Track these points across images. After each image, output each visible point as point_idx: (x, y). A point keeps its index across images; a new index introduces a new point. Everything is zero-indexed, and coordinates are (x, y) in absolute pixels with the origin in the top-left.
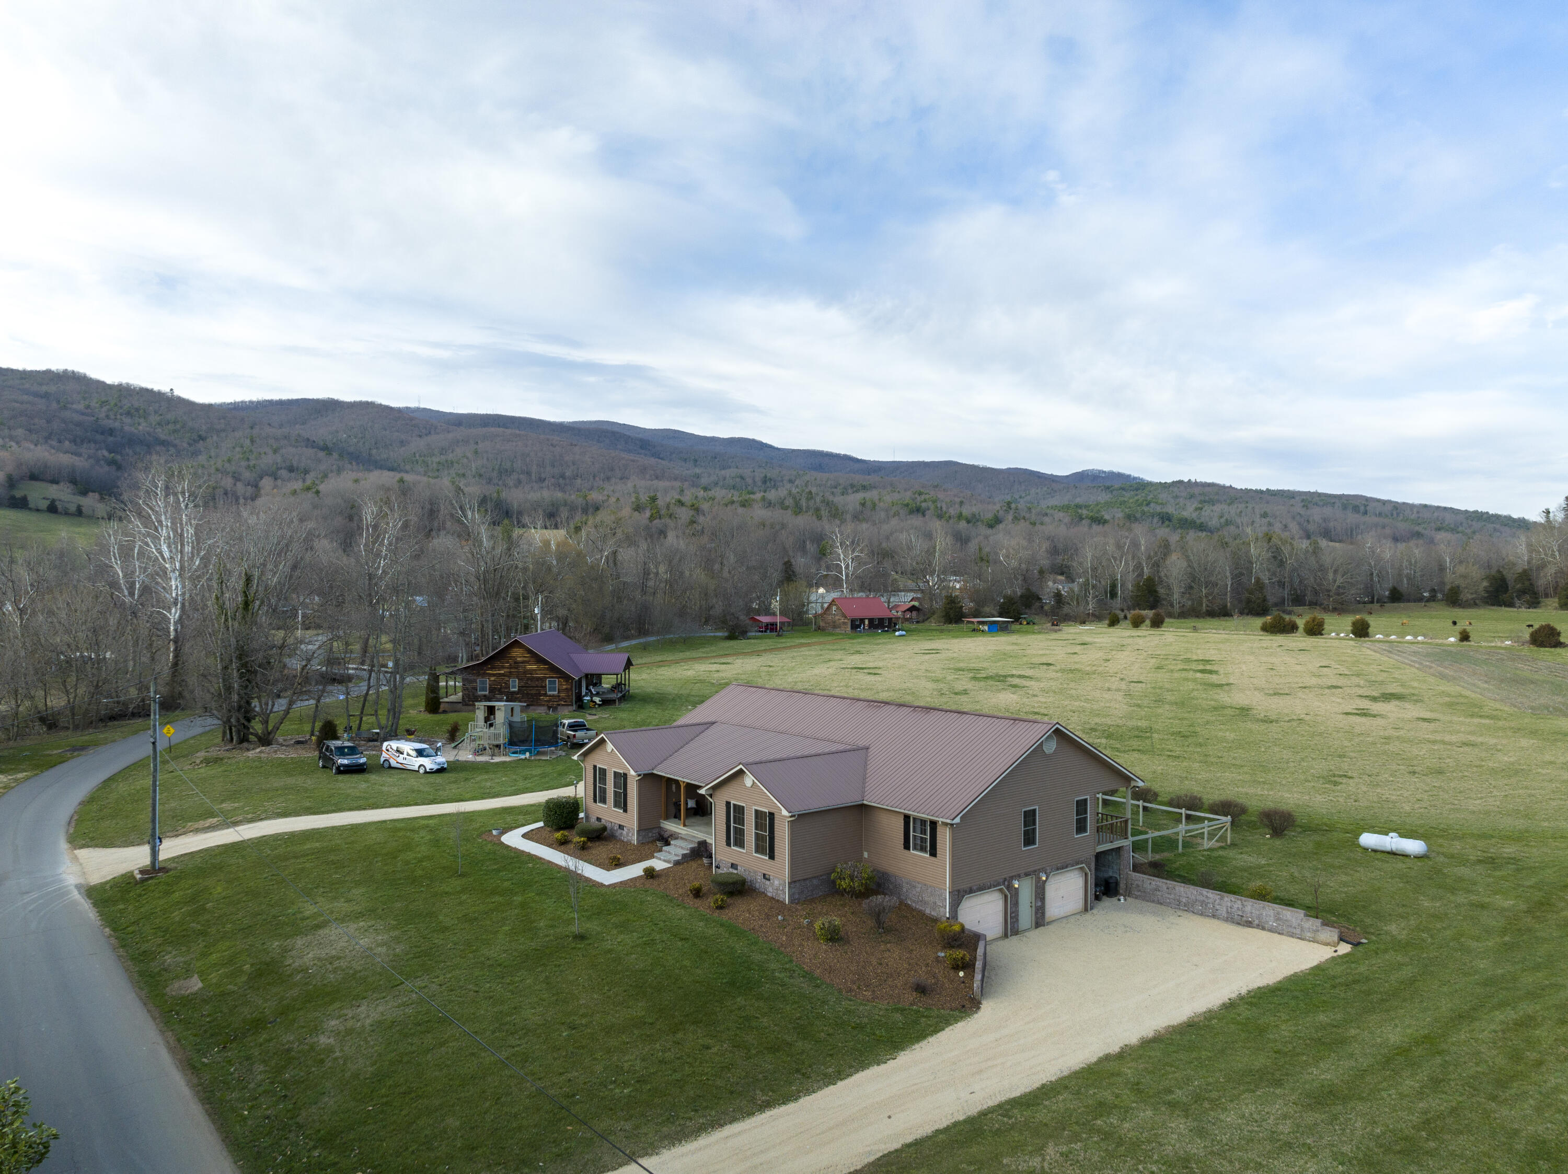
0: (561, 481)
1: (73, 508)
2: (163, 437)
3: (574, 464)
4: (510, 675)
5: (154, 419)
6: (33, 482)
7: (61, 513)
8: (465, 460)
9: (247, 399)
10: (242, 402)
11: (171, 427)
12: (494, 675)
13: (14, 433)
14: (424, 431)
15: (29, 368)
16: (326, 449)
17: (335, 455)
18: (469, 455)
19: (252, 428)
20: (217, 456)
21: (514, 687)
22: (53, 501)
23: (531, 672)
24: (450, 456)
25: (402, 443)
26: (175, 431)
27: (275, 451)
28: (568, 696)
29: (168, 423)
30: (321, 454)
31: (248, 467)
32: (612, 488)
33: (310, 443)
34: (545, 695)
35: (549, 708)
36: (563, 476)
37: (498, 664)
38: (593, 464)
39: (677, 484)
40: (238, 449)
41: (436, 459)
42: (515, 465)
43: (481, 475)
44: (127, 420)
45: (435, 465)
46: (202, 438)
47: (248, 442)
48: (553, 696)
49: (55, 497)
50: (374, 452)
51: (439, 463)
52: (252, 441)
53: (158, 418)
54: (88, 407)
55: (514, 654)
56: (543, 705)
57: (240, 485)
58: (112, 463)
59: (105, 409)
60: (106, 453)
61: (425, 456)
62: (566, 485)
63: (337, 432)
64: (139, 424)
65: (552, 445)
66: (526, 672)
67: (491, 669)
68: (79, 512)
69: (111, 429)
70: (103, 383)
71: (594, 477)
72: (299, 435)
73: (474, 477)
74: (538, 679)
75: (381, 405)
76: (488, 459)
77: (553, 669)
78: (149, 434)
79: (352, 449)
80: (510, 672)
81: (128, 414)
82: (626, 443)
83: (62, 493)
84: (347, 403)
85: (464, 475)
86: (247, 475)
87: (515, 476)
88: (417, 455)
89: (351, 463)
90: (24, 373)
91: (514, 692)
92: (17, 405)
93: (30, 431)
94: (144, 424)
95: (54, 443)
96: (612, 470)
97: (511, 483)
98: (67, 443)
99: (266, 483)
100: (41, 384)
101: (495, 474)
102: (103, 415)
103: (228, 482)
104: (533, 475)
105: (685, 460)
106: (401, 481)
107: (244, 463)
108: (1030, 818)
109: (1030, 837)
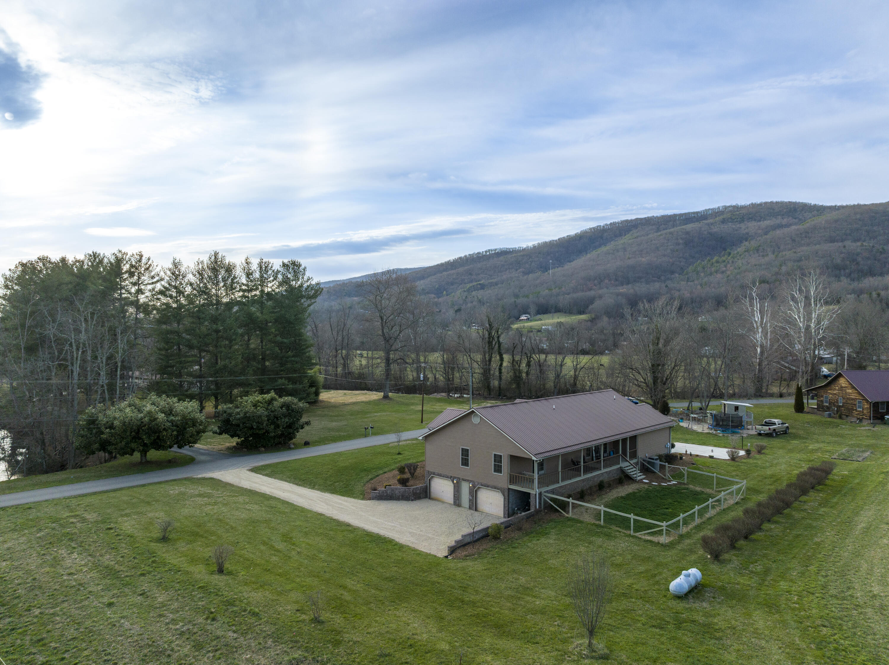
12: (831, 394)
21: (841, 403)
23: (849, 394)
28: (868, 412)
34: (856, 410)
35: (858, 419)
37: (833, 387)
48: (860, 411)
55: (841, 382)
56: (855, 417)
66: (846, 394)
77: (859, 394)
80: (839, 393)
91: (840, 406)
108: (465, 453)
109: (465, 462)
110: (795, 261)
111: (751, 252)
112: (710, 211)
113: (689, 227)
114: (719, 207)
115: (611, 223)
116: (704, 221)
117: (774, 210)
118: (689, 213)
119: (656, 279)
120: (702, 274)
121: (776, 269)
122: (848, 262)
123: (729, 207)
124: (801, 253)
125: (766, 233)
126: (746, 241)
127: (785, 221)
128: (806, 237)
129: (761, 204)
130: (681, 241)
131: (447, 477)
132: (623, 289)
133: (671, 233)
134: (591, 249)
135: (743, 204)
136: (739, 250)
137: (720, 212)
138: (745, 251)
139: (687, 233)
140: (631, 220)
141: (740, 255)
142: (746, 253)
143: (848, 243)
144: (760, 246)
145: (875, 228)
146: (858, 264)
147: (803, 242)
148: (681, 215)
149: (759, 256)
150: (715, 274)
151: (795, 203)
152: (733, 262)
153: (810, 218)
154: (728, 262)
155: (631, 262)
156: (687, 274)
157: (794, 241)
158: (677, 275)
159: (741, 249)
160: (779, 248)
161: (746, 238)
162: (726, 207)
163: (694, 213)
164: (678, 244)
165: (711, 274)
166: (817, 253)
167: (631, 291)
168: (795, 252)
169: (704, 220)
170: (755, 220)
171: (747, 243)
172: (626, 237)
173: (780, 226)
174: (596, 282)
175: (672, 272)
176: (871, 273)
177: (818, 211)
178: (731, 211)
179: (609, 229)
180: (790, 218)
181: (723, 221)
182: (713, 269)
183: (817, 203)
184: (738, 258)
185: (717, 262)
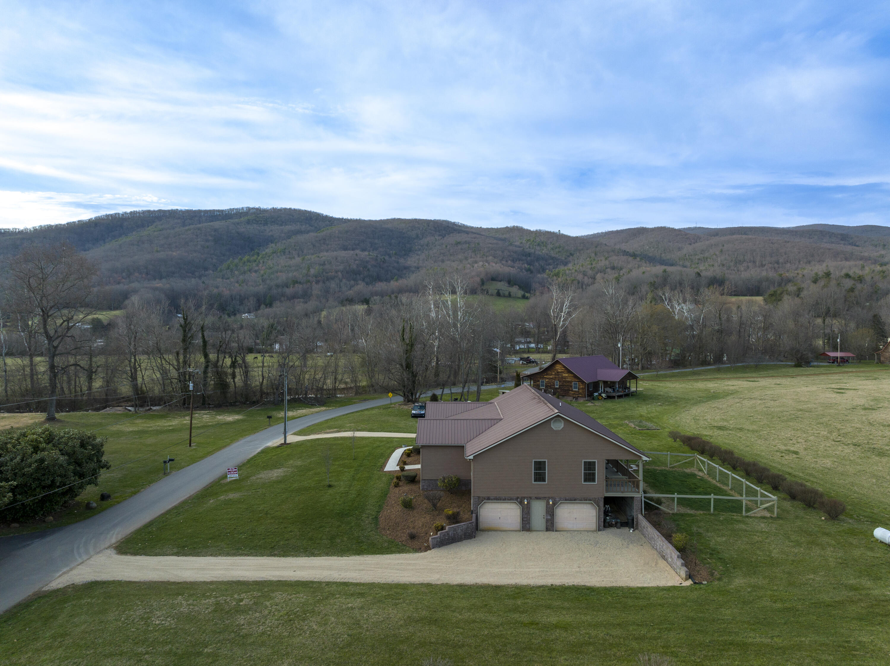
0: (776, 265)
1: (507, 293)
2: (553, 255)
3: (785, 254)
4: (555, 379)
5: (550, 246)
6: (493, 282)
7: (502, 296)
8: (715, 256)
9: (600, 232)
10: (598, 233)
11: (557, 250)
12: (548, 378)
13: (488, 259)
14: (693, 241)
15: (499, 227)
16: (634, 256)
17: (638, 259)
18: (717, 253)
19: (596, 247)
20: (577, 264)
21: (557, 385)
22: (498, 290)
23: (565, 377)
24: (706, 255)
25: (679, 249)
26: (559, 252)
27: (606, 259)
28: (583, 392)
29: (556, 248)
30: (630, 259)
31: (591, 268)
32: (810, 268)
33: (625, 253)
34: (572, 391)
35: (574, 398)
36: (778, 263)
37: (549, 372)
38: (799, 252)
39: (861, 262)
40: (588, 259)
41: (697, 257)
42: (746, 257)
43: (723, 265)
44: (538, 248)
45: (696, 260)
46: (572, 255)
47: (593, 255)
48: (576, 391)
49: (499, 288)
50: (663, 255)
51: (699, 259)
52: (596, 254)
53: (552, 246)
54: (521, 243)
55: (557, 368)
56: (571, 396)
57: (586, 278)
58: (529, 270)
59: (528, 243)
60: (526, 265)
61: (691, 255)
62: (779, 267)
63: (644, 245)
64: (543, 250)
65: (772, 243)
66: (562, 377)
67: (547, 375)
68: (510, 295)
69: (529, 253)
70: (530, 230)
71: (799, 262)
72: (620, 249)
73: (719, 266)
74: (568, 382)
75: (669, 228)
76: (729, 255)
77: (575, 377)
78: (547, 254)
79: (651, 255)
80: (555, 377)
81: (539, 245)
82: (830, 237)
83: (502, 286)
84: (651, 228)
85: (713, 266)
86: (590, 272)
87: (745, 264)
88: (687, 255)
89: (646, 263)
90: (497, 229)
91: (557, 388)
92: (490, 245)
93: (495, 257)
94: (545, 250)
95: (504, 262)
96: (813, 256)
97: (742, 269)
98: (510, 262)
99: (599, 276)
100: (503, 234)
101: (732, 264)
102: (527, 247)
103: (580, 277)
104: (757, 263)
105: (876, 246)
106: (665, 271)
107: (589, 266)
108: (540, 466)
109: (540, 477)
110: (320, 265)
111: (279, 254)
112: (235, 211)
113: (217, 224)
114: (243, 208)
115: (131, 212)
116: (229, 220)
117: (293, 216)
118: (214, 211)
119: (191, 275)
120: (236, 272)
121: (305, 271)
122: (361, 269)
123: (253, 208)
124: (324, 258)
125: (289, 237)
126: (272, 243)
127: (303, 227)
128: (324, 244)
129: (281, 210)
130: (210, 238)
131: (511, 499)
132: (158, 284)
133: (199, 229)
134: (110, 238)
135: (265, 207)
136: (267, 251)
137: (244, 212)
138: (273, 253)
139: (216, 230)
140: (154, 211)
141: (269, 256)
142: (275, 254)
143: (358, 252)
144: (285, 249)
145: (376, 241)
146: (368, 270)
147: (322, 248)
148: (206, 211)
149: (286, 258)
150: (249, 273)
151: (310, 212)
152: (263, 262)
153: (324, 227)
154: (259, 262)
155: (162, 255)
156: (221, 271)
157: (314, 246)
158: (211, 272)
159: (269, 250)
160: (303, 252)
161: (271, 240)
162: (249, 209)
163: (219, 211)
164: (207, 241)
165: (245, 273)
166: (336, 259)
167: (168, 286)
168: (318, 257)
169: (230, 218)
170: (277, 224)
171: (273, 245)
172: (149, 228)
173: (300, 232)
174: (124, 274)
175: (206, 269)
176: (379, 279)
177: (329, 221)
178: (254, 213)
179: (129, 218)
180: (308, 226)
181: (248, 222)
182: (246, 268)
183: (328, 214)
184: (268, 258)
185: (249, 261)
